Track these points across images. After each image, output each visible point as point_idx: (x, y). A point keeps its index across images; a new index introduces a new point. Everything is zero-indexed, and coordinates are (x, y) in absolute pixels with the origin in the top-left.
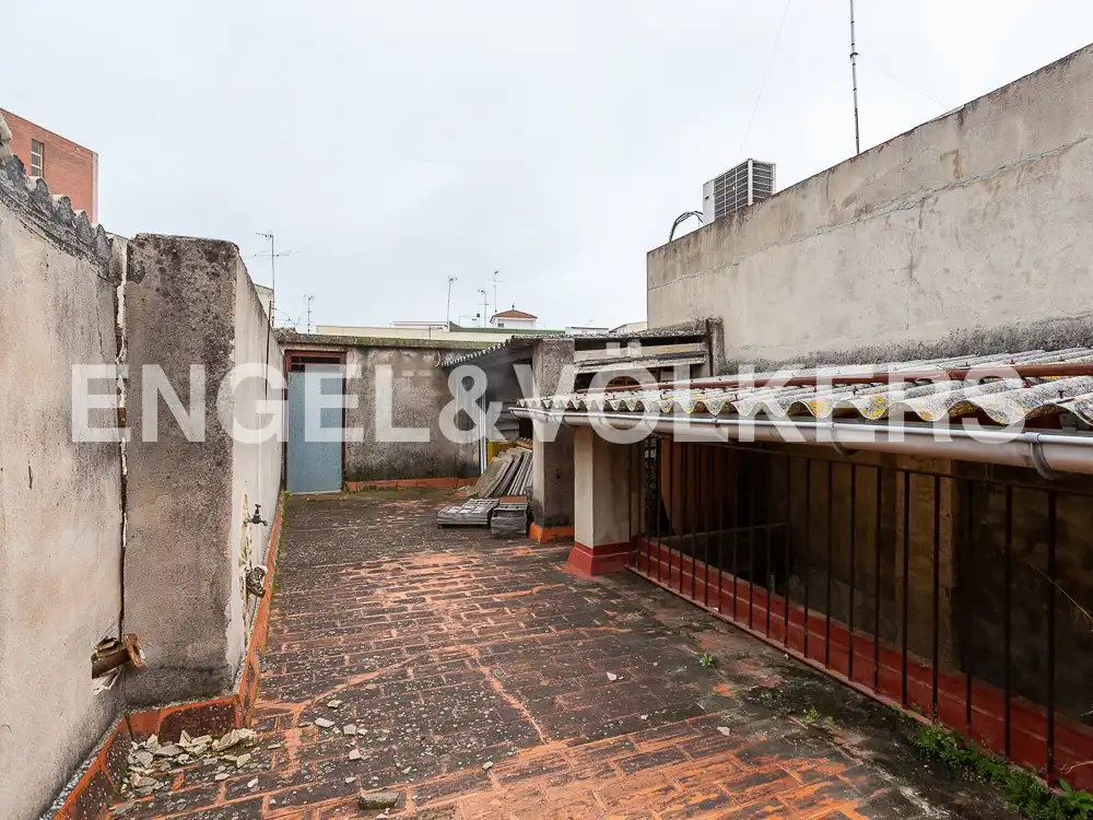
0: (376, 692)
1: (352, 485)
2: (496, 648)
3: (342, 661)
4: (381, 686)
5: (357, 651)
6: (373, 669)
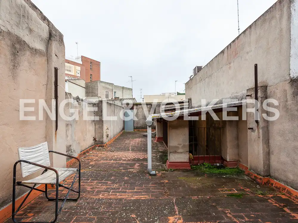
1: (135, 130)
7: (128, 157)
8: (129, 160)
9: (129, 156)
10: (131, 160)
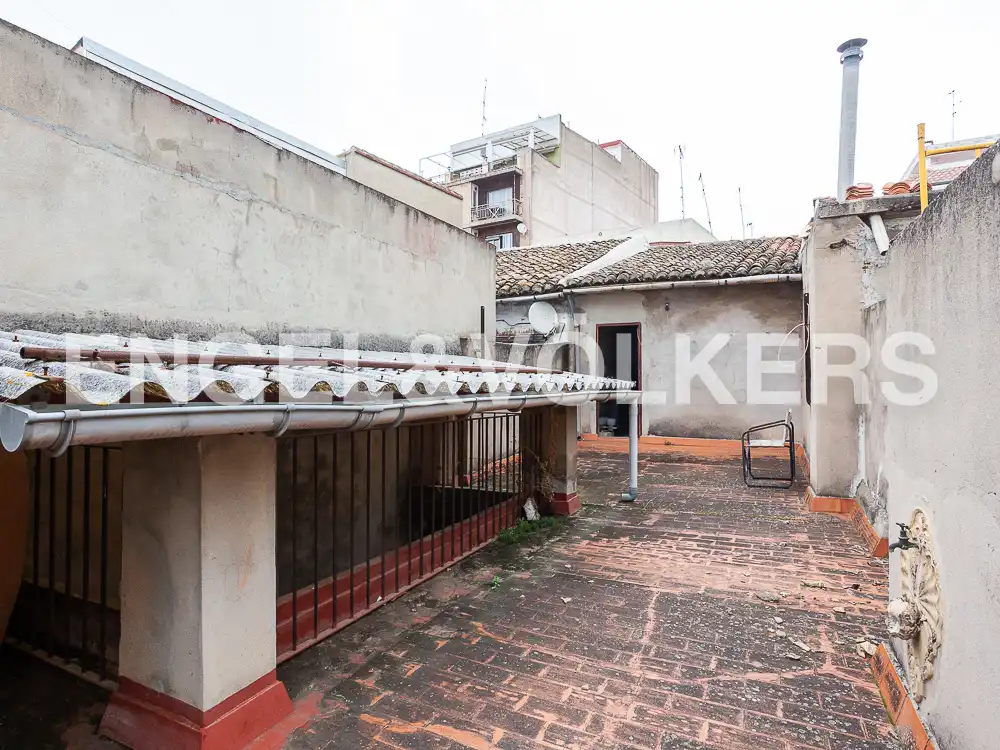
0: (754, 657)
2: (609, 657)
3: (787, 710)
4: (747, 661)
5: (765, 719)
6: (751, 683)
7: (674, 549)
8: (672, 537)
9: (670, 556)
10: (666, 537)
